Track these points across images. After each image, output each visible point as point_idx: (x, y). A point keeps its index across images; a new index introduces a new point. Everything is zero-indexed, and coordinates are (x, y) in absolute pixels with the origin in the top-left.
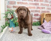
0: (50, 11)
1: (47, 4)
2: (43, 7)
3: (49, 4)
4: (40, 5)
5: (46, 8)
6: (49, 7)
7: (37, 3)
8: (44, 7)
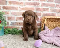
0: (55, 14)
1: (51, 4)
2: (45, 7)
3: (54, 4)
4: (40, 5)
5: (50, 10)
6: (55, 8)
7: (37, 3)
8: (47, 8)
